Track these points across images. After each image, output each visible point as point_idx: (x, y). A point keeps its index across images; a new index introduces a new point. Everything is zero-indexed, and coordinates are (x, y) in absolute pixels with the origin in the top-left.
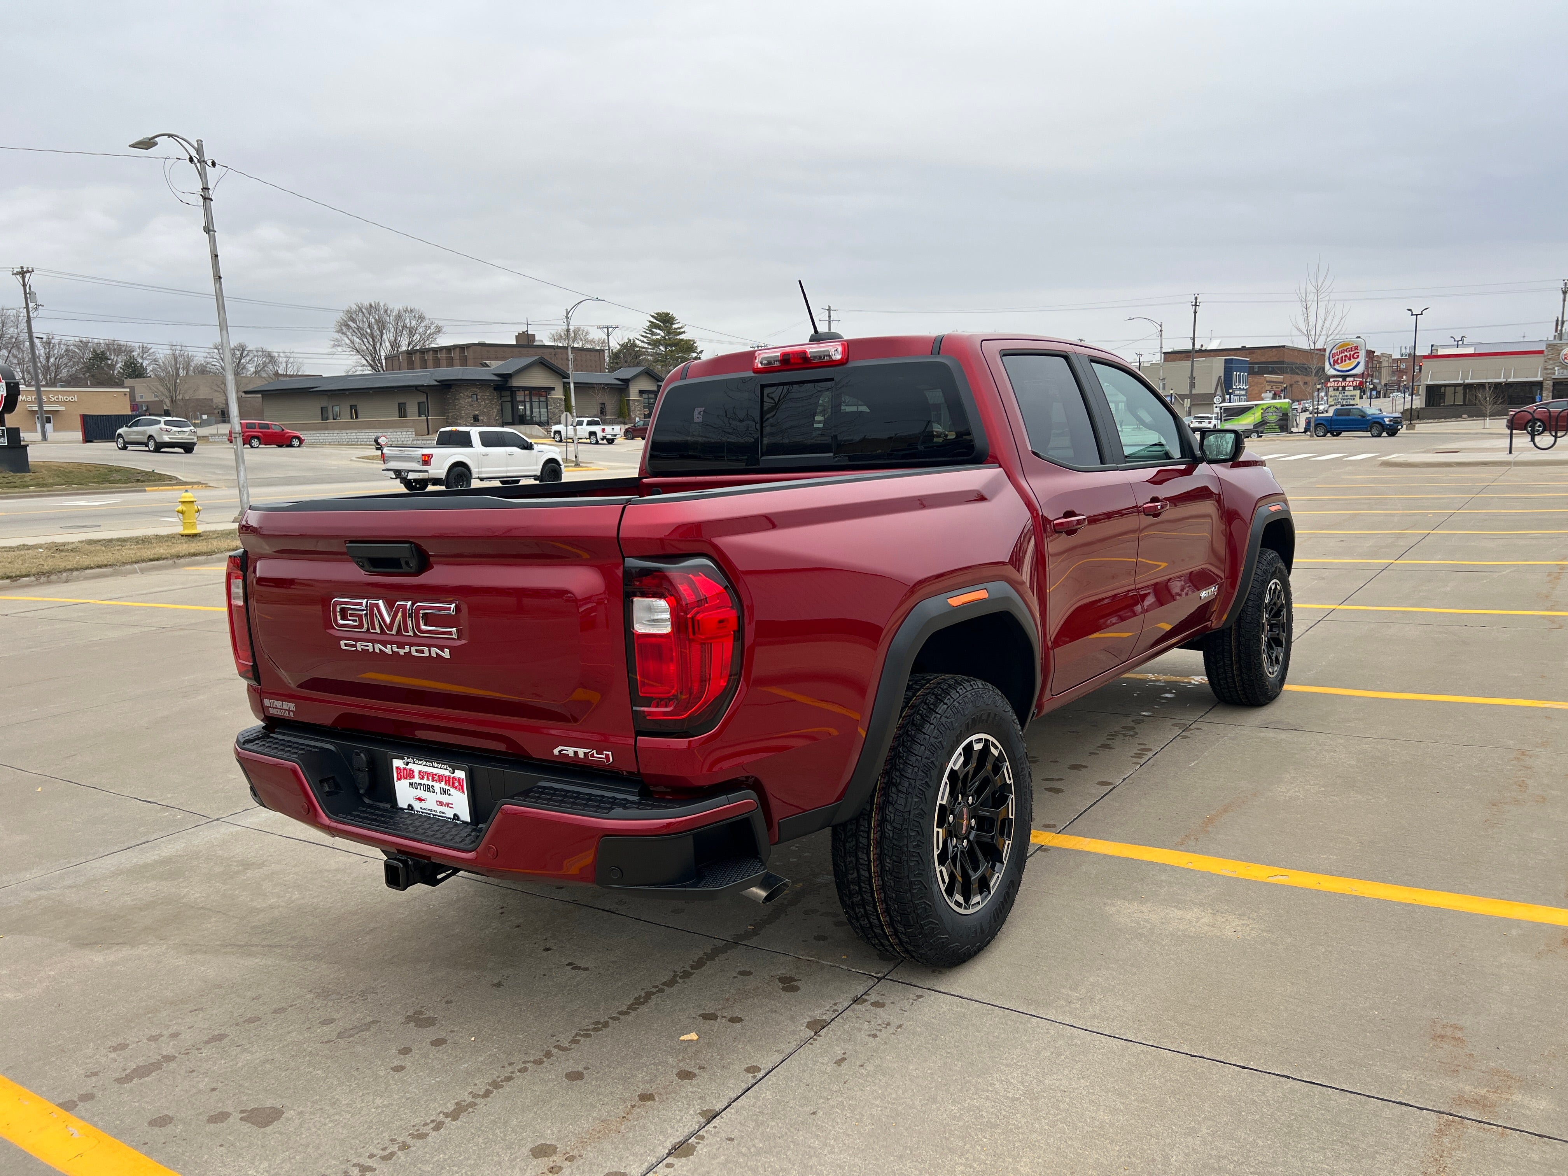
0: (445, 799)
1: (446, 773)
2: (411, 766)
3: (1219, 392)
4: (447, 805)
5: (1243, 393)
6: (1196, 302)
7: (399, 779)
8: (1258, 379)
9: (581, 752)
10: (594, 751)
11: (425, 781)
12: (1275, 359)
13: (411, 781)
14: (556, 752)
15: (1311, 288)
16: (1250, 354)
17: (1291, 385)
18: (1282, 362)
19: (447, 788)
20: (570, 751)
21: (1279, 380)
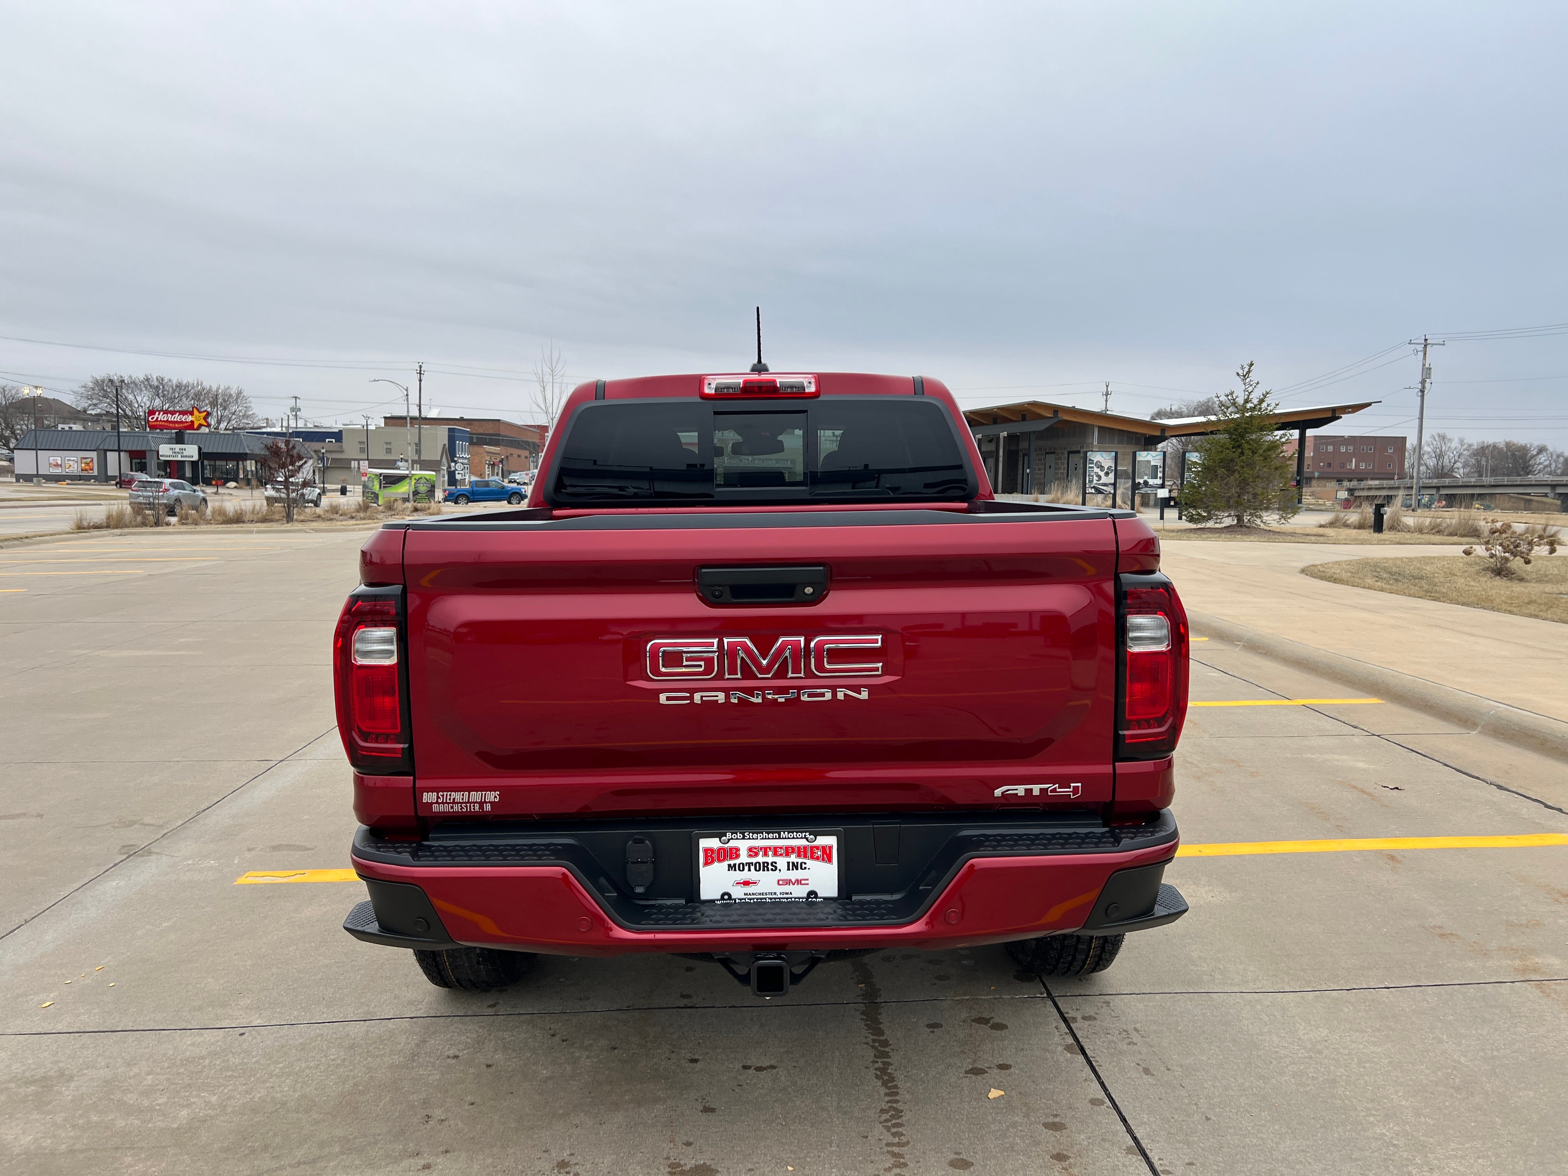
0: (794, 875)
1: (804, 842)
2: (732, 844)
3: (444, 460)
4: (798, 882)
5: (466, 461)
6: (420, 371)
7: (706, 864)
8: (476, 449)
9: (1036, 789)
10: (1057, 785)
11: (760, 859)
12: (492, 432)
13: (732, 862)
14: (998, 792)
15: (547, 370)
16: (468, 424)
17: (507, 457)
18: (499, 435)
19: (800, 860)
20: (1020, 790)
21: (496, 452)
